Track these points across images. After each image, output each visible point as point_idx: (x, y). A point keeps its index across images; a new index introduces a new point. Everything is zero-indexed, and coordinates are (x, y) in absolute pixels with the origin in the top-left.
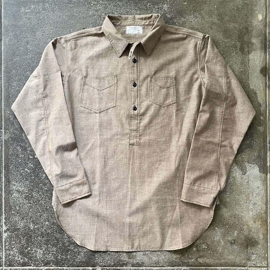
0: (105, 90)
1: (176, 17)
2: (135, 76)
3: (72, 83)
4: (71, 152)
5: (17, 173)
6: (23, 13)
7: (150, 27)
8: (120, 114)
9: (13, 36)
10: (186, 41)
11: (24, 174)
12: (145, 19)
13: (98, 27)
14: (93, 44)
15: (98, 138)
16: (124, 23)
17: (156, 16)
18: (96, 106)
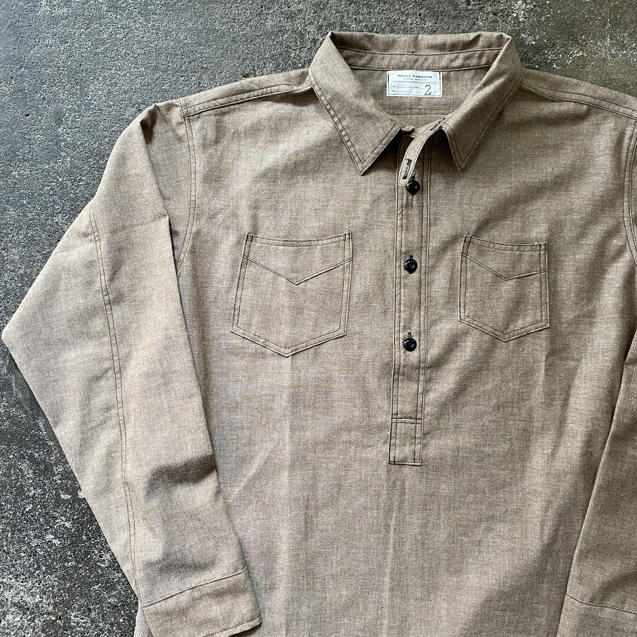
0: (311, 281)
1: (554, 45)
2: (414, 237)
3: (204, 258)
4: (197, 486)
5: (17, 547)
6: (44, 20)
7: (468, 75)
8: (359, 361)
9: (12, 94)
10: (585, 126)
11: (42, 553)
12: (454, 47)
13: (294, 73)
14: (277, 129)
15: (287, 439)
16: (383, 59)
17: (493, 40)
18: (283, 334)
